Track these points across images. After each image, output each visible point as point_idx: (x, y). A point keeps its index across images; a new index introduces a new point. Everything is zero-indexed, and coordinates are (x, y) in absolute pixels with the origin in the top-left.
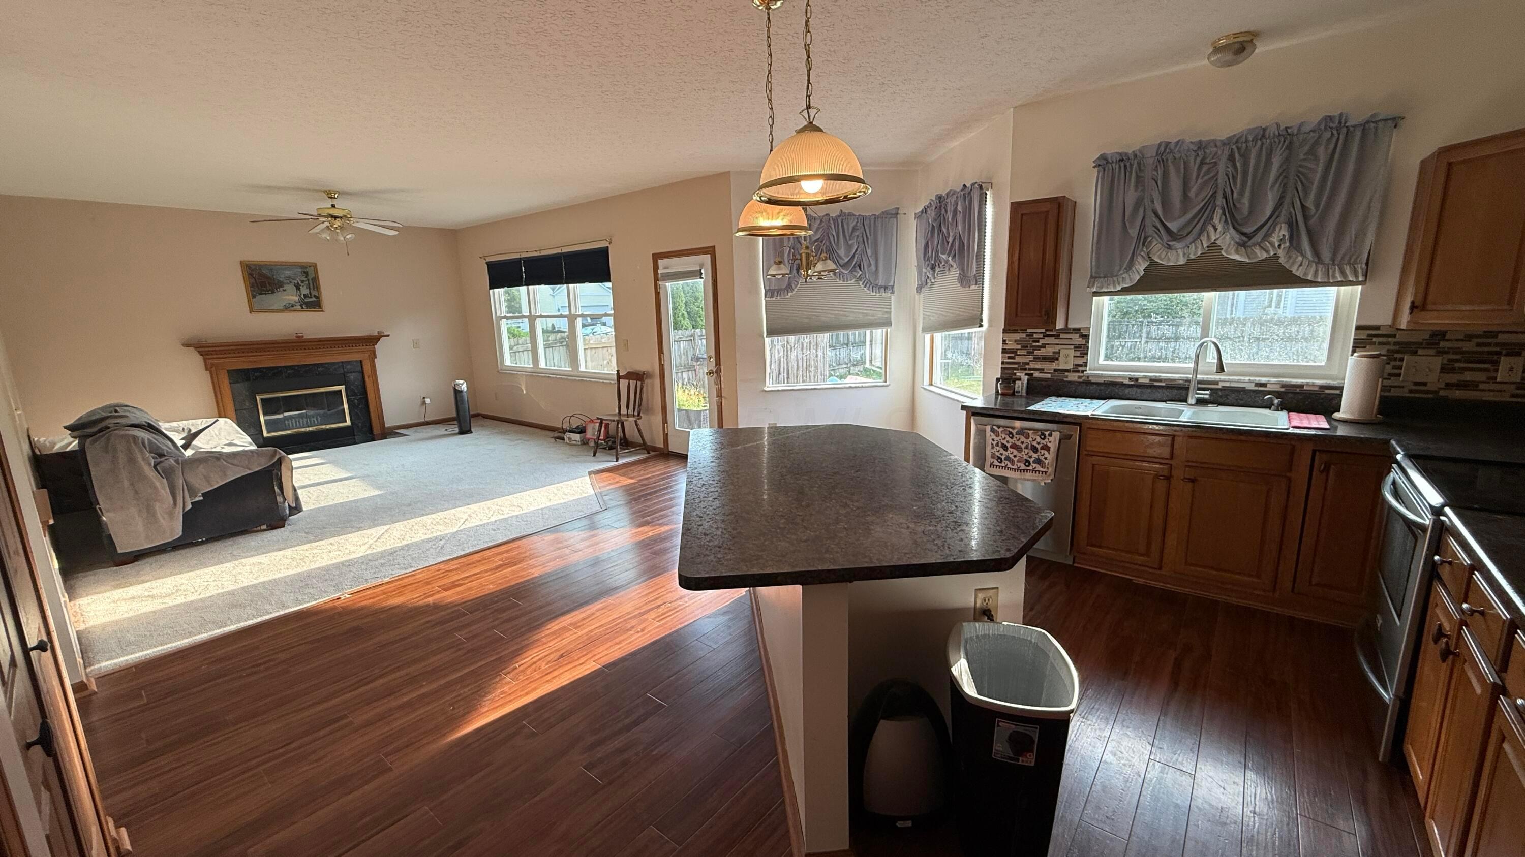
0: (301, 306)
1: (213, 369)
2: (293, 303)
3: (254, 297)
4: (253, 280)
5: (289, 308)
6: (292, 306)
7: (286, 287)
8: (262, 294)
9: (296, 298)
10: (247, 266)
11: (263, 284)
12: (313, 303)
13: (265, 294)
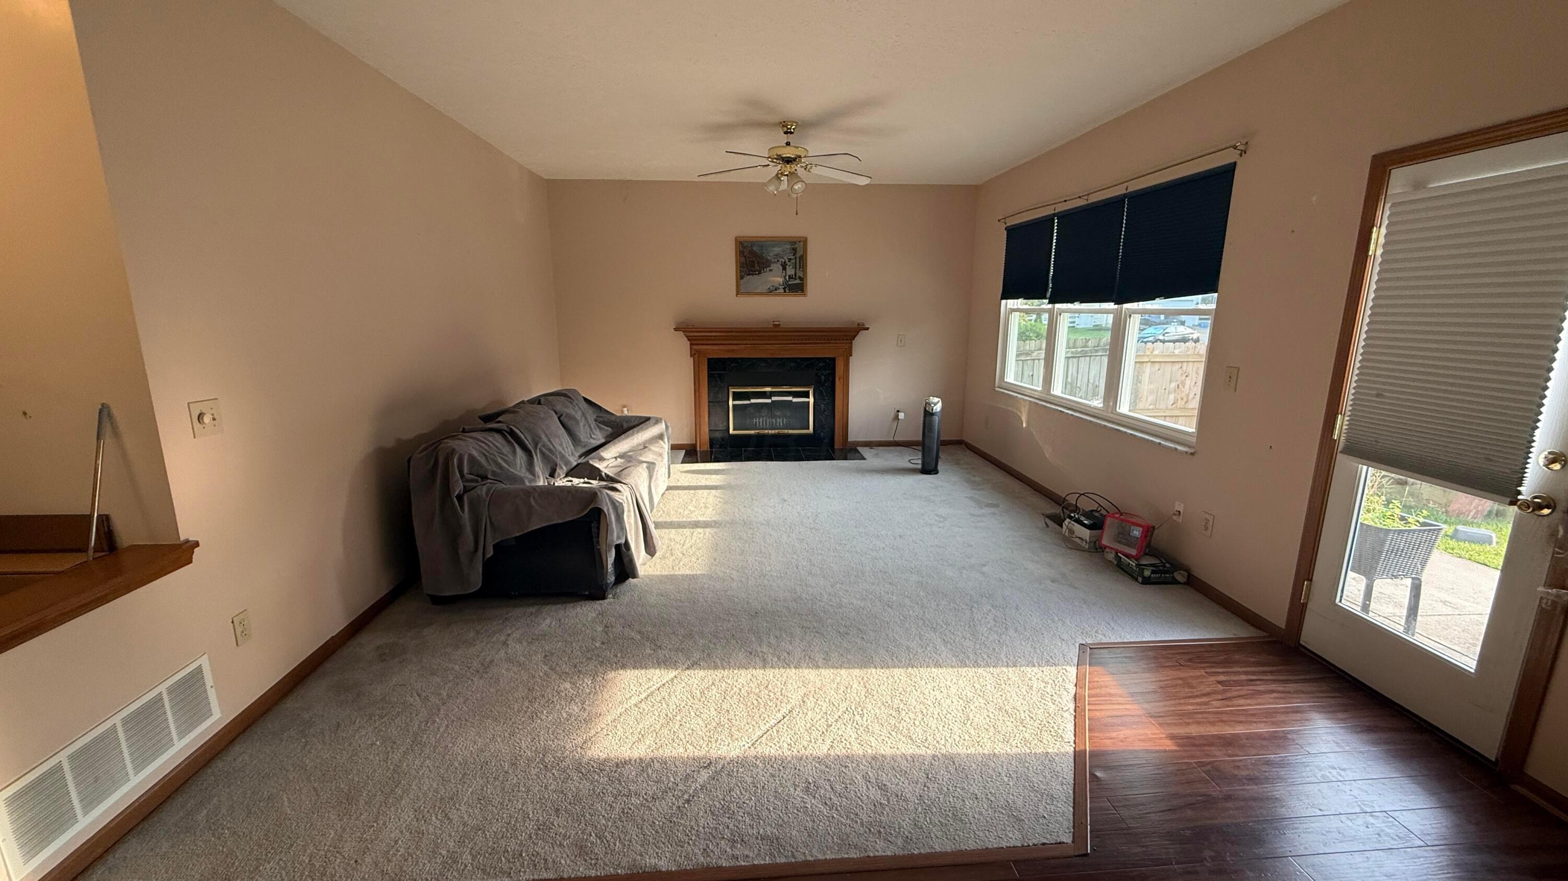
0: (784, 289)
1: (696, 356)
2: (776, 285)
3: (742, 278)
4: (743, 259)
5: (772, 291)
6: (776, 290)
7: (773, 267)
8: (749, 275)
9: (781, 280)
10: (741, 243)
11: (752, 264)
12: (796, 286)
13: (753, 274)
